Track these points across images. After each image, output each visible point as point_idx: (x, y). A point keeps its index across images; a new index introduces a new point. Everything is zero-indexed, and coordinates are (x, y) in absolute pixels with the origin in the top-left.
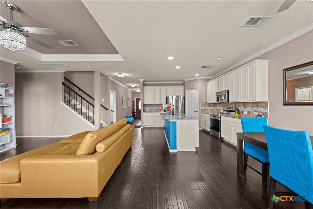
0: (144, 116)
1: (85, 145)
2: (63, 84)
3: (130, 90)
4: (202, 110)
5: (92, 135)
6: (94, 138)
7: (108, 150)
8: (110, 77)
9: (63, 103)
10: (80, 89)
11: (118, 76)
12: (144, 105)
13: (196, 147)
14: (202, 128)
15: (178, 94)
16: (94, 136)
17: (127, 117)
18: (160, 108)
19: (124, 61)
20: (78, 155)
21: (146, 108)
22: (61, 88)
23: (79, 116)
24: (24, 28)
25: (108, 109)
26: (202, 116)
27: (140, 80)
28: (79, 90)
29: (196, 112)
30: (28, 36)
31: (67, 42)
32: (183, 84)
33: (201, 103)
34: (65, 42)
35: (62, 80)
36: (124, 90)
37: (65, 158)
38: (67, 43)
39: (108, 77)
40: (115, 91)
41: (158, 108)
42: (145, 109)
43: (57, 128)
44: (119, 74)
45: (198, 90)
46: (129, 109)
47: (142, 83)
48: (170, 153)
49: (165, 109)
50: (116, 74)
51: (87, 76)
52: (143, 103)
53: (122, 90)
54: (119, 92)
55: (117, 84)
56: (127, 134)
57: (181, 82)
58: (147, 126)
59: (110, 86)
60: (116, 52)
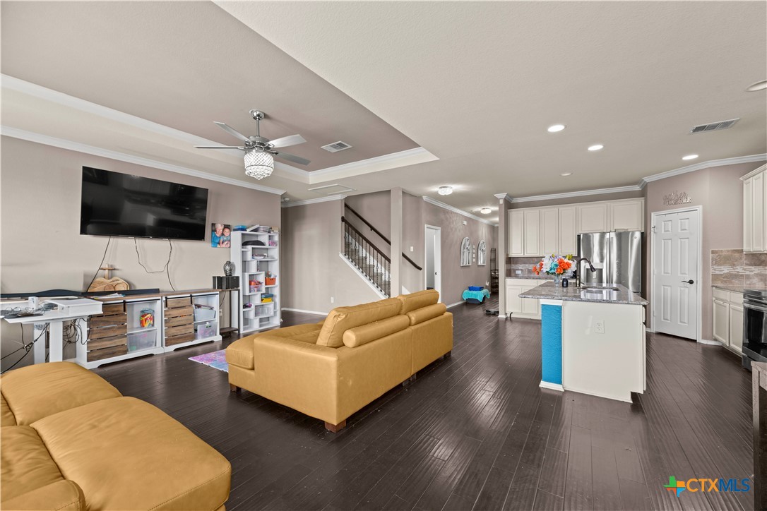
0: (508, 287)
1: (326, 329)
2: (343, 220)
3: (485, 221)
4: (715, 277)
5: (337, 314)
6: (339, 319)
7: (366, 346)
8: (425, 198)
9: (342, 256)
10: (372, 228)
11: (440, 193)
12: (509, 260)
13: (633, 391)
14: (716, 340)
15: (621, 226)
16: (339, 315)
17: (471, 289)
18: (535, 269)
19: (438, 159)
20: (318, 346)
21: (513, 267)
22: (339, 226)
23: (366, 280)
24: (270, 143)
25: (420, 269)
26: (717, 299)
27: (498, 196)
28: (369, 228)
29: (691, 282)
30: (276, 153)
31: (334, 145)
32: (643, 194)
33: (713, 252)
34: (332, 146)
35: (340, 212)
36: (465, 223)
37: (299, 345)
38: (334, 147)
39: (420, 197)
40: (440, 228)
41: (531, 267)
42: (515, 271)
43: (334, 300)
44: (441, 188)
45: (700, 208)
46: (481, 268)
47: (501, 202)
48: (542, 390)
49: (548, 270)
50: (435, 189)
51: (383, 199)
52: (507, 255)
53: (460, 224)
54: (452, 229)
55: (445, 212)
56: (429, 325)
57: (637, 188)
58: (517, 313)
59: (425, 216)
60: (413, 145)
